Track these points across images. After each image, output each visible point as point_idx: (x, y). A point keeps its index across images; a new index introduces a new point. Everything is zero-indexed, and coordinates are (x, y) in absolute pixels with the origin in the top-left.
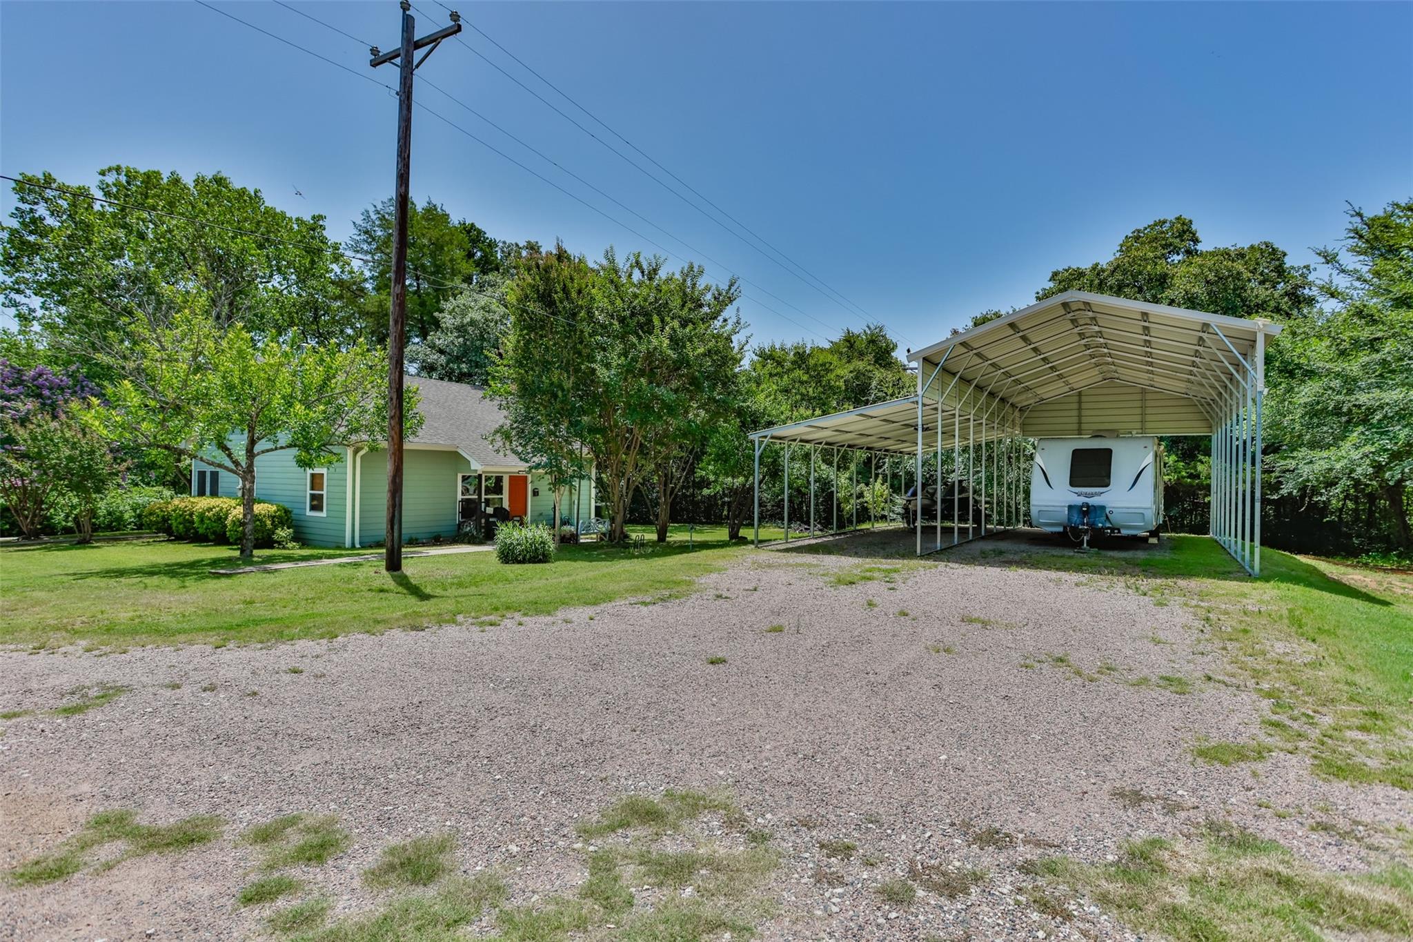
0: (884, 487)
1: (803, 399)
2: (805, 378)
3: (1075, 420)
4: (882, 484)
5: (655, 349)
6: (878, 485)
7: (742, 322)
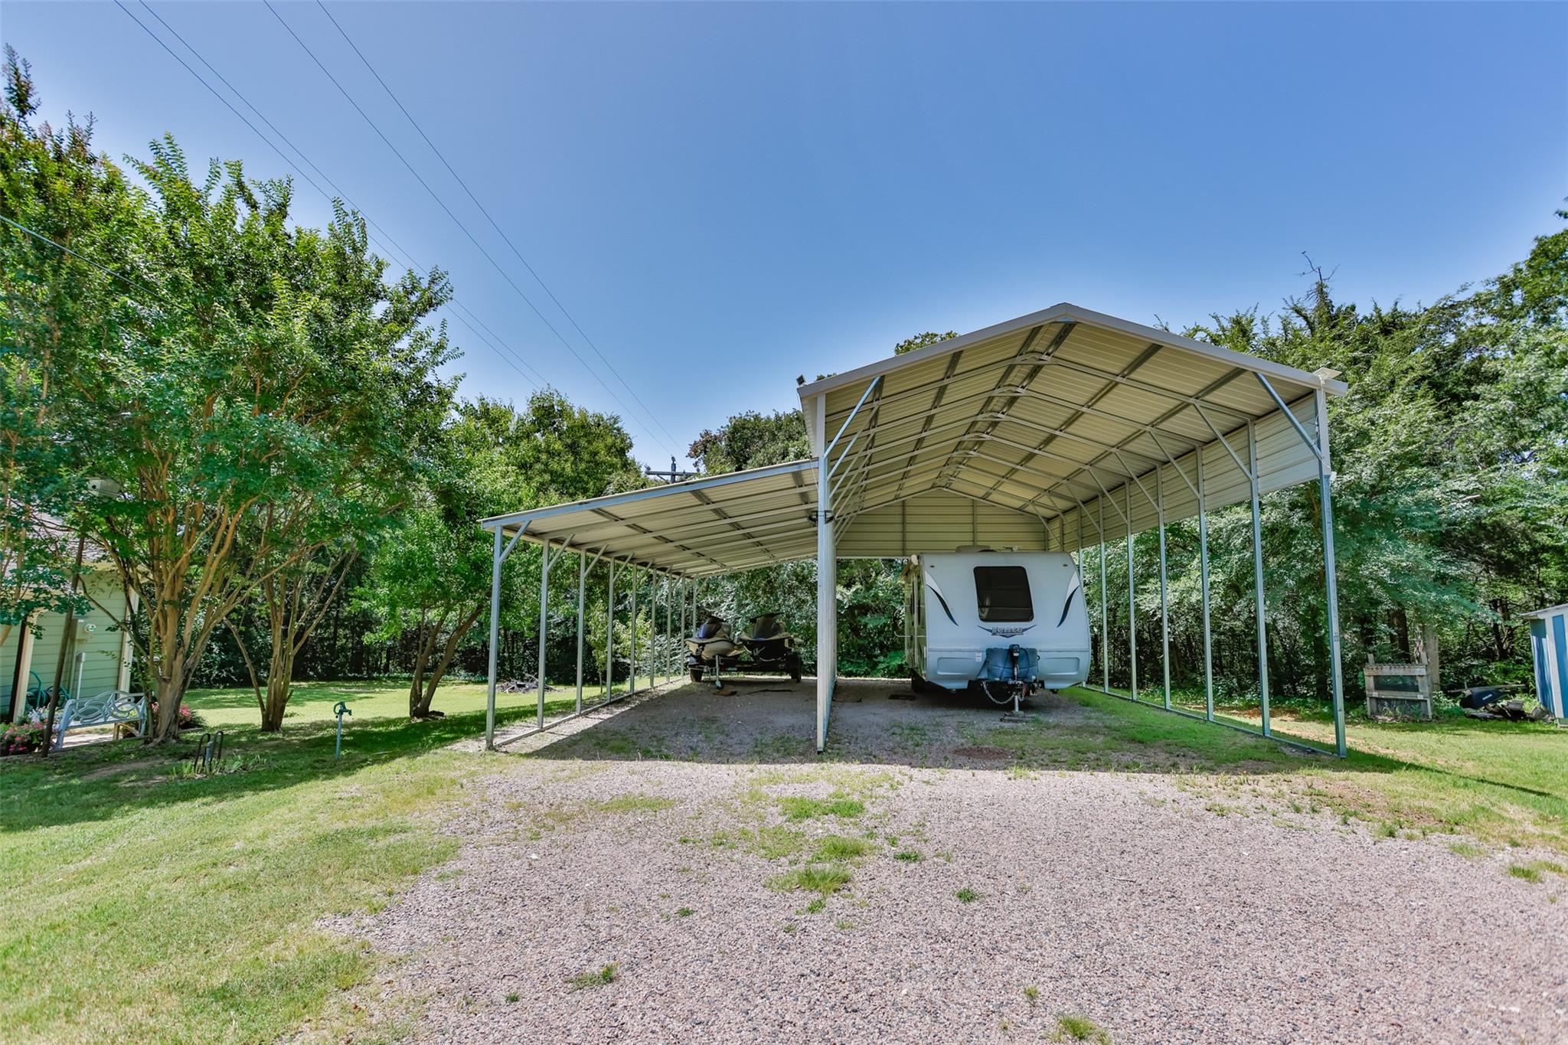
0: (647, 625)
1: (553, 481)
2: (558, 446)
3: (899, 536)
4: (646, 620)
5: (276, 344)
6: (639, 621)
7: (450, 347)
